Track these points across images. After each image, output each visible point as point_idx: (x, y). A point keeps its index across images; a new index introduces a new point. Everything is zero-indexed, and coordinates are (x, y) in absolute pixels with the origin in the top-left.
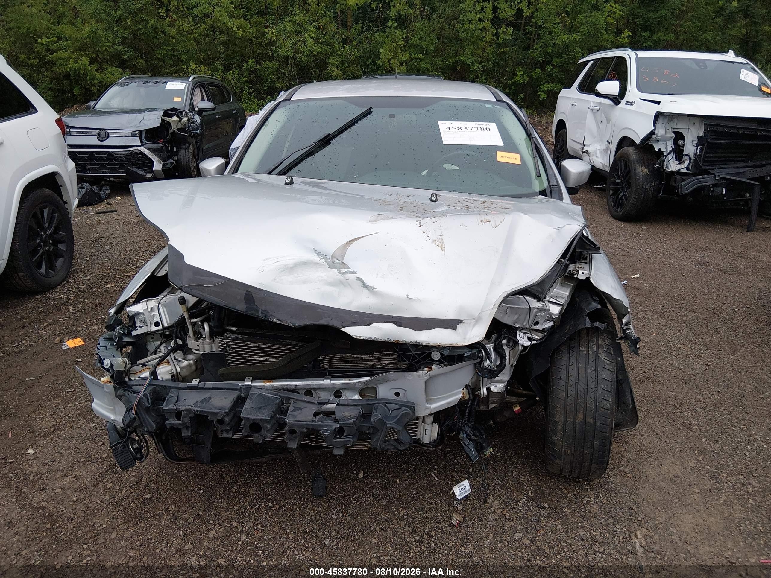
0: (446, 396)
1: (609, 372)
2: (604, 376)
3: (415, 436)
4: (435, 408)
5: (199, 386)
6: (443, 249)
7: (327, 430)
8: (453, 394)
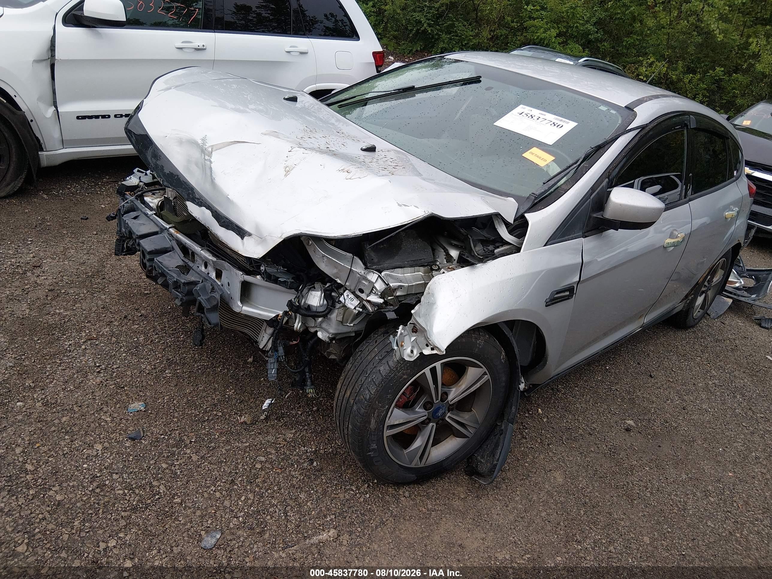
0: (264, 309)
1: (387, 368)
2: (382, 368)
3: (257, 338)
4: (245, 311)
5: (150, 217)
6: (286, 175)
7: (170, 279)
8: (270, 310)
